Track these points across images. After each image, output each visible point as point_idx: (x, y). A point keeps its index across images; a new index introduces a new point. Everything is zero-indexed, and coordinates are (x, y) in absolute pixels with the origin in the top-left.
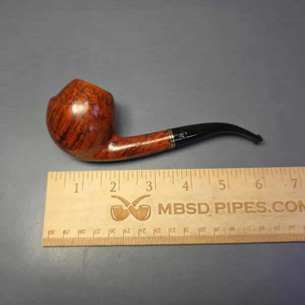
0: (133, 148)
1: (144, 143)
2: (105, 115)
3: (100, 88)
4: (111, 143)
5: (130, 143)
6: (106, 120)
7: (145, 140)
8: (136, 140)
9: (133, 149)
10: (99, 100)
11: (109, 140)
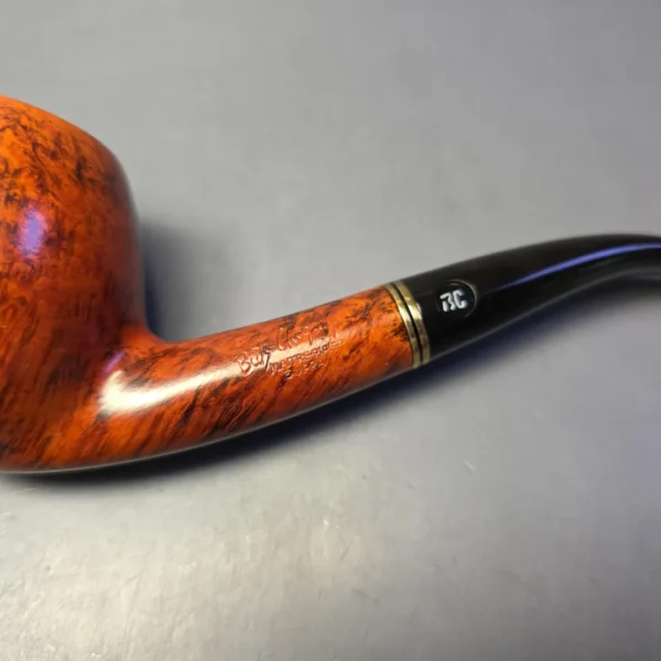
0: (225, 383)
1: (278, 356)
2: (68, 226)
3: (40, 111)
4: (118, 373)
5: (214, 360)
6: (77, 246)
7: (285, 341)
8: (238, 342)
9: (229, 390)
10: (35, 158)
11: (109, 355)
